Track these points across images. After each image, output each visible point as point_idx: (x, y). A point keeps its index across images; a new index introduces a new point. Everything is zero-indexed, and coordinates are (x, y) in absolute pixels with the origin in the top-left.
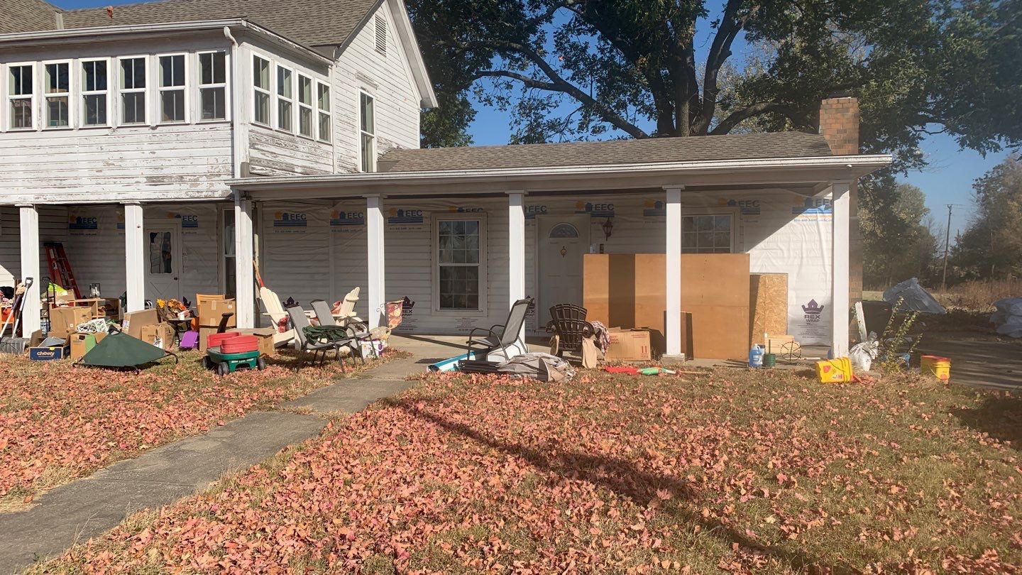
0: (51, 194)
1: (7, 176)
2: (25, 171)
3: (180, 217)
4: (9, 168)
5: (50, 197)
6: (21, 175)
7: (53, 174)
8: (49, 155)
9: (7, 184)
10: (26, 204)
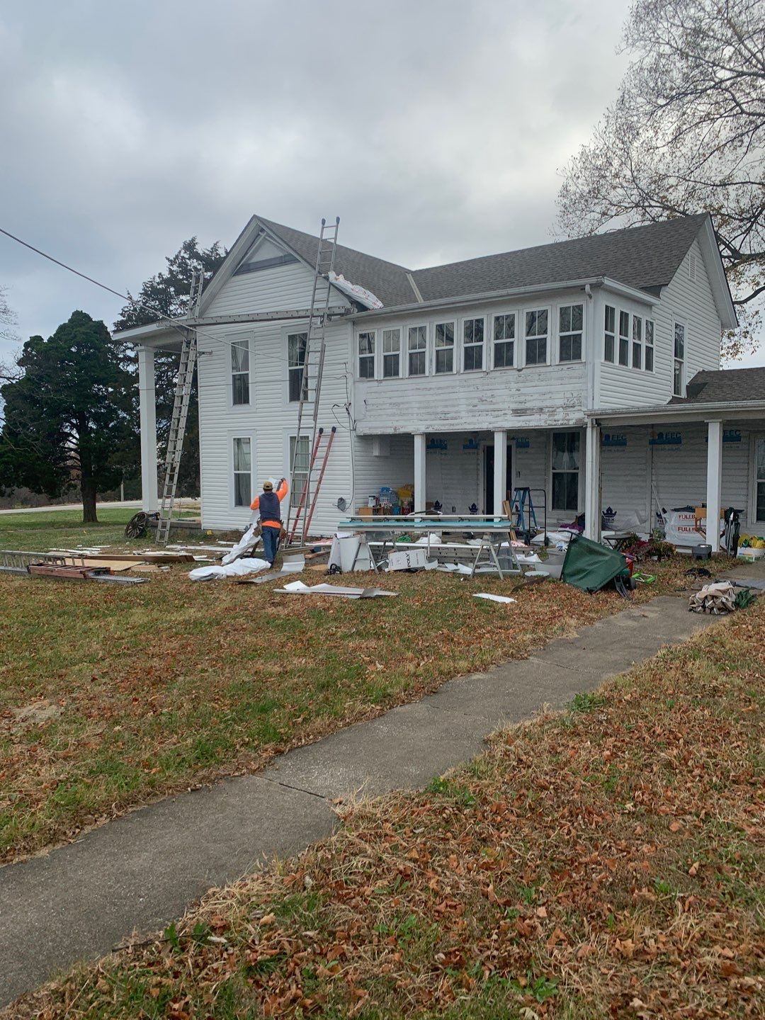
0: (438, 425)
1: (405, 411)
2: (419, 408)
4: (407, 406)
6: (416, 411)
7: (439, 410)
8: (437, 395)
9: (405, 418)
10: (418, 432)
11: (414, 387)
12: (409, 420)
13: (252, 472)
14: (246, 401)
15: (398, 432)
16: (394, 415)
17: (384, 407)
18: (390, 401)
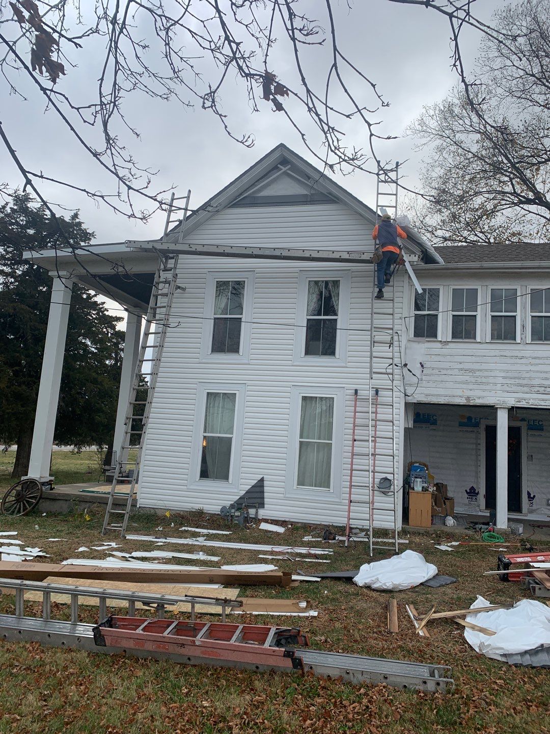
0: (534, 399)
1: (484, 380)
2: (504, 378)
3: (525, 421)
4: (486, 374)
5: (533, 401)
6: (501, 380)
7: (536, 382)
8: (532, 365)
9: (484, 387)
10: (504, 406)
11: (497, 353)
12: (490, 391)
13: (234, 437)
14: (234, 348)
15: (472, 403)
16: (466, 383)
17: (449, 372)
18: (461, 366)
